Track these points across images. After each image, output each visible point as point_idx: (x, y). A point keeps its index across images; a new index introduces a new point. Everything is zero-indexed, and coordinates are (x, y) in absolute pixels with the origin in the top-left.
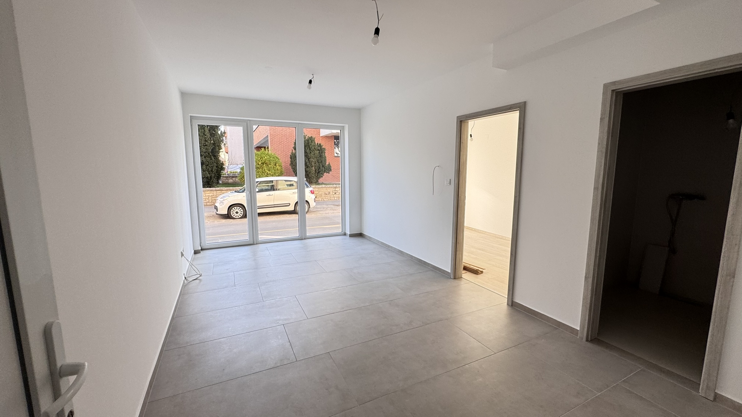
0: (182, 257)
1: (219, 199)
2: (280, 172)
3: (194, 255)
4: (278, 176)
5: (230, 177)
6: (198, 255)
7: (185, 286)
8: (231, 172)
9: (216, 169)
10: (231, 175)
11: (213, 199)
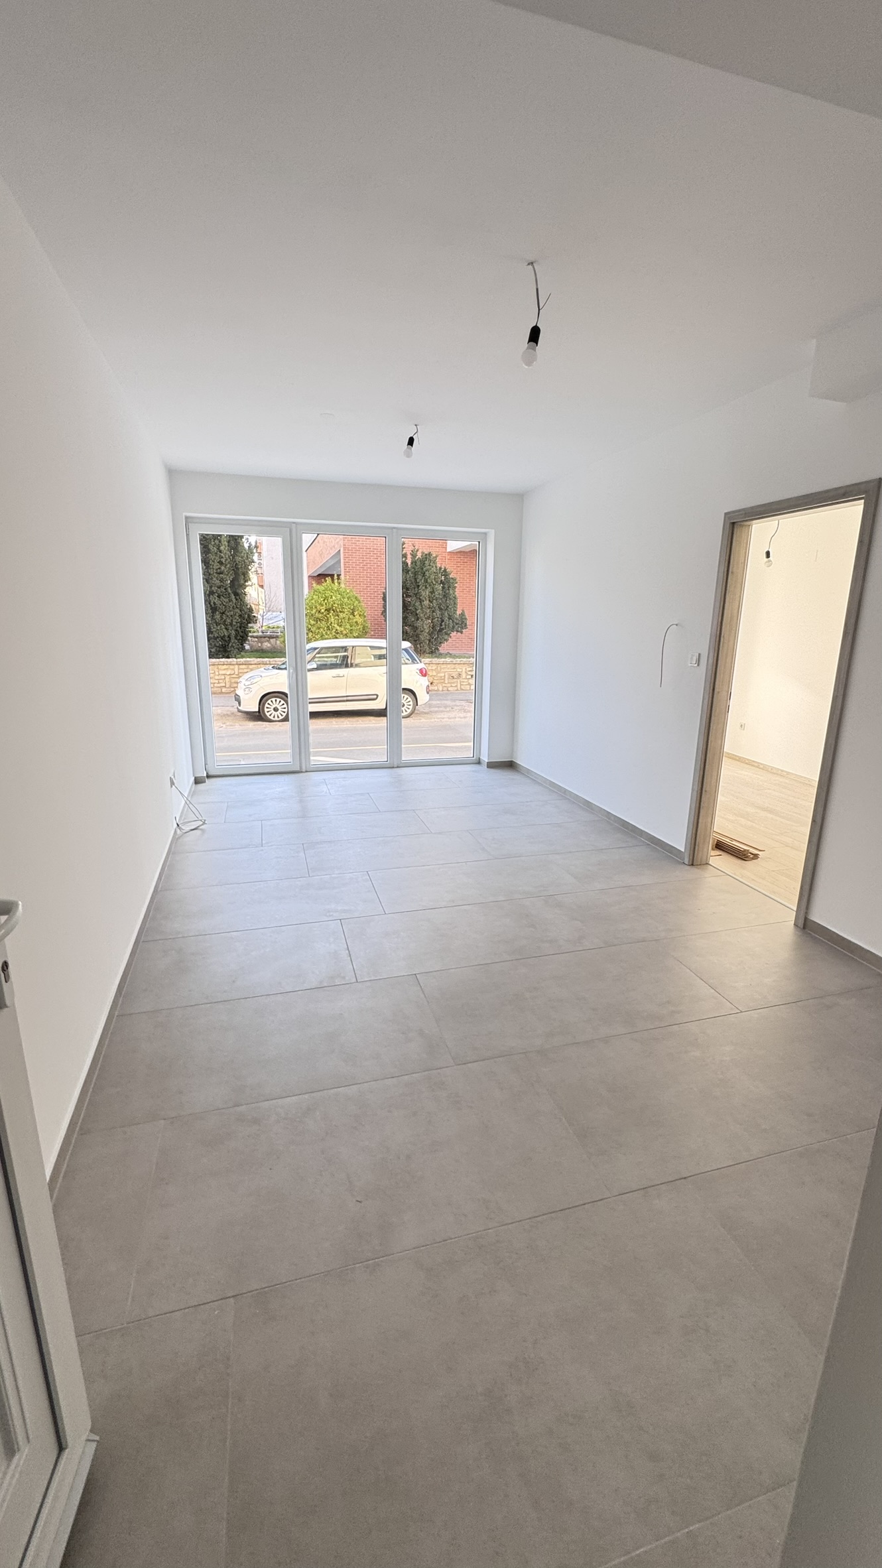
0: (171, 787)
1: (243, 680)
2: (361, 629)
3: (194, 785)
4: (357, 637)
5: (265, 637)
6: (201, 786)
7: (177, 839)
8: (269, 627)
9: (240, 620)
10: (268, 634)
11: (233, 681)
